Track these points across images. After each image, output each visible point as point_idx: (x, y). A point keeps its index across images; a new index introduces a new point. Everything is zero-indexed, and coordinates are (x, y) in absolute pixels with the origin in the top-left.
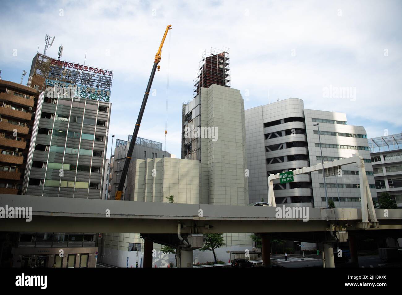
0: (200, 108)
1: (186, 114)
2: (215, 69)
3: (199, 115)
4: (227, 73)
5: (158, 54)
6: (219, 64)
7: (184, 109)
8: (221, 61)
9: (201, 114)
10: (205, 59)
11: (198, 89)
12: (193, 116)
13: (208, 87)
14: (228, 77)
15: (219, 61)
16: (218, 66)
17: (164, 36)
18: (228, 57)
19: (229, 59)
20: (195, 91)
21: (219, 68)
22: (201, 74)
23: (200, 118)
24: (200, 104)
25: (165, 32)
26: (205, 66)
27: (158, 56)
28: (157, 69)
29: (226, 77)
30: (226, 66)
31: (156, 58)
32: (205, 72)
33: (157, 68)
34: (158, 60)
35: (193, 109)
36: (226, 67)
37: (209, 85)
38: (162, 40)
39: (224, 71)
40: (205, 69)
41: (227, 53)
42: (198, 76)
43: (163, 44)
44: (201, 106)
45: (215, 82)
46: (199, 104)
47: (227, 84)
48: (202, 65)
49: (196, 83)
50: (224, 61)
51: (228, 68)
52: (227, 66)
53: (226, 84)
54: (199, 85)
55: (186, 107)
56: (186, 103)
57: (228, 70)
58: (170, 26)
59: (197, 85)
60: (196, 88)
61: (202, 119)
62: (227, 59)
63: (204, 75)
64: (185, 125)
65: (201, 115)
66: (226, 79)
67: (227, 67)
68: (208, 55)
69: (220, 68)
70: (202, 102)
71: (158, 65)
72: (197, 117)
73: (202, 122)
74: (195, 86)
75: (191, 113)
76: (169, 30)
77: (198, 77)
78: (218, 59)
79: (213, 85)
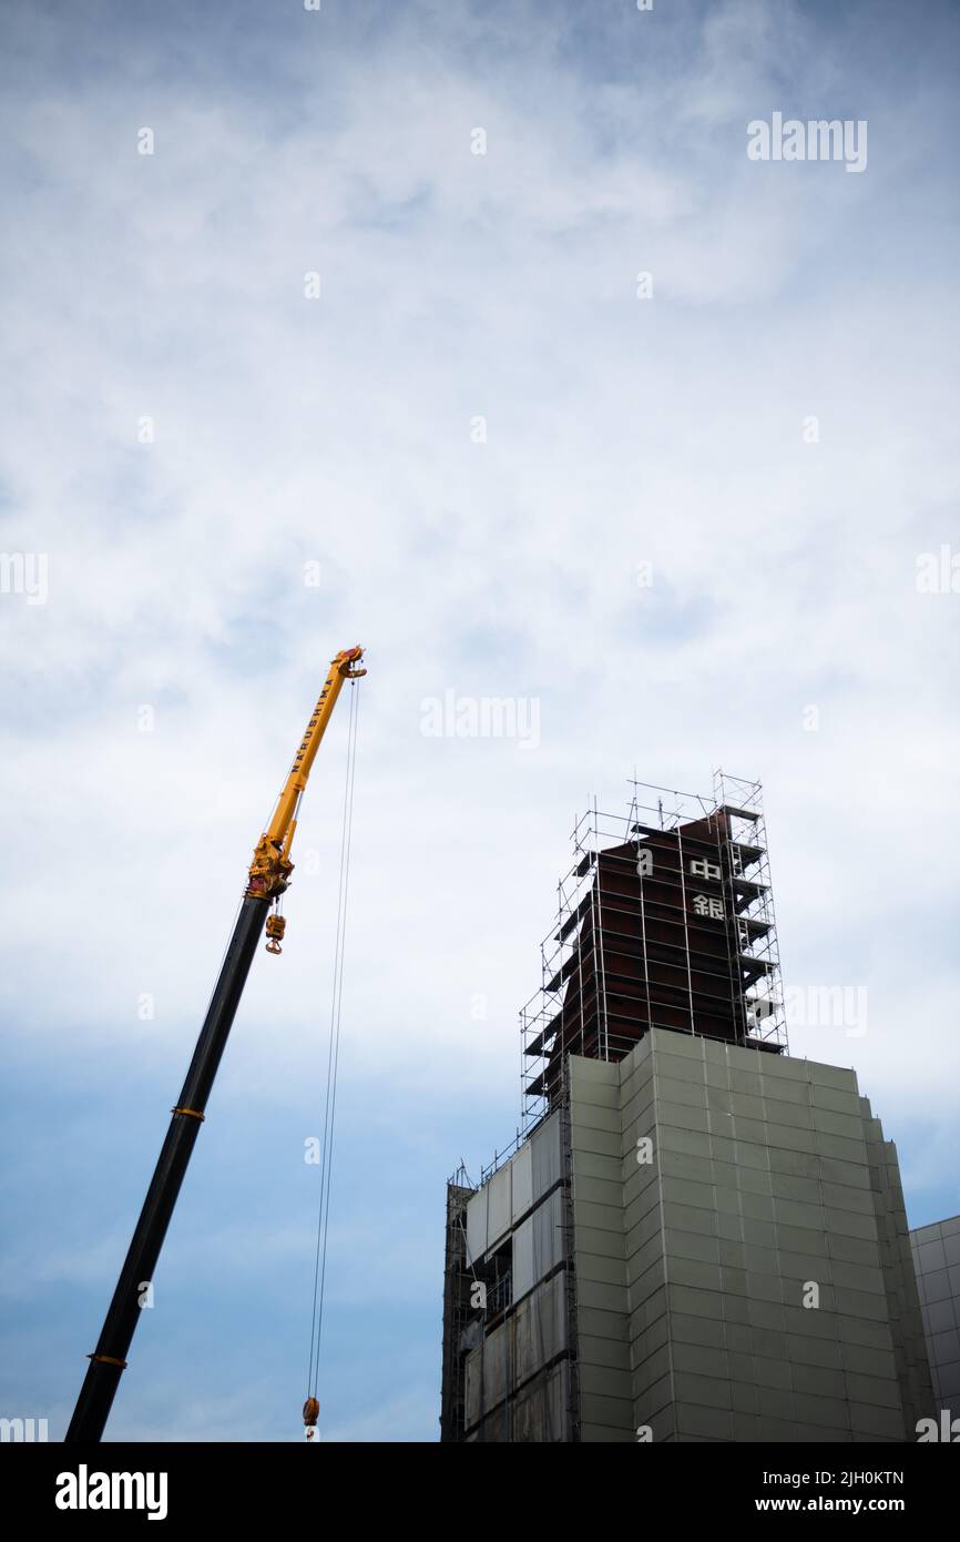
0: (568, 1208)
1: (468, 1265)
2: (665, 931)
3: (561, 1266)
4: (757, 950)
5: (274, 835)
6: (690, 895)
7: (456, 1227)
8: (704, 869)
9: (577, 1260)
10: (596, 864)
11: (551, 1073)
12: (523, 1276)
13: (617, 1057)
14: (761, 982)
15: (694, 871)
16: (691, 905)
17: (312, 724)
18: (754, 844)
19: (763, 858)
20: (534, 1089)
21: (693, 917)
22: (569, 968)
23: (571, 1291)
24: (565, 1183)
25: (324, 692)
26: (597, 908)
27: (273, 853)
28: (264, 940)
29: (752, 981)
30: (744, 905)
31: (258, 863)
32: (599, 949)
33: (265, 930)
34: (270, 877)
35: (518, 1224)
36: (744, 914)
37: (624, 1040)
38: (304, 747)
39: (734, 940)
40: (598, 928)
41: (742, 814)
42: (548, 980)
43: (306, 773)
44: (575, 1192)
45: (674, 1020)
46: (560, 1183)
47: (763, 1030)
48: (574, 905)
49: (540, 1027)
50: (726, 873)
51: (758, 918)
52: (754, 905)
53: (753, 1035)
54: (557, 1044)
55: (475, 1210)
56: (472, 1180)
57: (759, 930)
58: (355, 655)
59: (548, 1046)
60: (540, 1065)
61: (584, 1296)
62: (752, 855)
63: (588, 967)
64: (467, 1352)
65: (572, 1267)
66: (751, 992)
67: (753, 912)
68: (615, 835)
69: (706, 920)
70: (582, 1167)
71: (271, 911)
72: (546, 1287)
73: (584, 1324)
74: (534, 1050)
75: (505, 1252)
76: (347, 681)
77: (554, 987)
78: (687, 859)
79: (657, 1040)
